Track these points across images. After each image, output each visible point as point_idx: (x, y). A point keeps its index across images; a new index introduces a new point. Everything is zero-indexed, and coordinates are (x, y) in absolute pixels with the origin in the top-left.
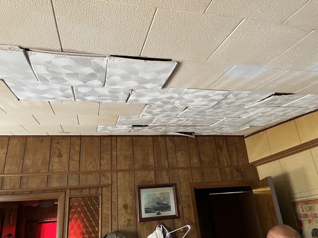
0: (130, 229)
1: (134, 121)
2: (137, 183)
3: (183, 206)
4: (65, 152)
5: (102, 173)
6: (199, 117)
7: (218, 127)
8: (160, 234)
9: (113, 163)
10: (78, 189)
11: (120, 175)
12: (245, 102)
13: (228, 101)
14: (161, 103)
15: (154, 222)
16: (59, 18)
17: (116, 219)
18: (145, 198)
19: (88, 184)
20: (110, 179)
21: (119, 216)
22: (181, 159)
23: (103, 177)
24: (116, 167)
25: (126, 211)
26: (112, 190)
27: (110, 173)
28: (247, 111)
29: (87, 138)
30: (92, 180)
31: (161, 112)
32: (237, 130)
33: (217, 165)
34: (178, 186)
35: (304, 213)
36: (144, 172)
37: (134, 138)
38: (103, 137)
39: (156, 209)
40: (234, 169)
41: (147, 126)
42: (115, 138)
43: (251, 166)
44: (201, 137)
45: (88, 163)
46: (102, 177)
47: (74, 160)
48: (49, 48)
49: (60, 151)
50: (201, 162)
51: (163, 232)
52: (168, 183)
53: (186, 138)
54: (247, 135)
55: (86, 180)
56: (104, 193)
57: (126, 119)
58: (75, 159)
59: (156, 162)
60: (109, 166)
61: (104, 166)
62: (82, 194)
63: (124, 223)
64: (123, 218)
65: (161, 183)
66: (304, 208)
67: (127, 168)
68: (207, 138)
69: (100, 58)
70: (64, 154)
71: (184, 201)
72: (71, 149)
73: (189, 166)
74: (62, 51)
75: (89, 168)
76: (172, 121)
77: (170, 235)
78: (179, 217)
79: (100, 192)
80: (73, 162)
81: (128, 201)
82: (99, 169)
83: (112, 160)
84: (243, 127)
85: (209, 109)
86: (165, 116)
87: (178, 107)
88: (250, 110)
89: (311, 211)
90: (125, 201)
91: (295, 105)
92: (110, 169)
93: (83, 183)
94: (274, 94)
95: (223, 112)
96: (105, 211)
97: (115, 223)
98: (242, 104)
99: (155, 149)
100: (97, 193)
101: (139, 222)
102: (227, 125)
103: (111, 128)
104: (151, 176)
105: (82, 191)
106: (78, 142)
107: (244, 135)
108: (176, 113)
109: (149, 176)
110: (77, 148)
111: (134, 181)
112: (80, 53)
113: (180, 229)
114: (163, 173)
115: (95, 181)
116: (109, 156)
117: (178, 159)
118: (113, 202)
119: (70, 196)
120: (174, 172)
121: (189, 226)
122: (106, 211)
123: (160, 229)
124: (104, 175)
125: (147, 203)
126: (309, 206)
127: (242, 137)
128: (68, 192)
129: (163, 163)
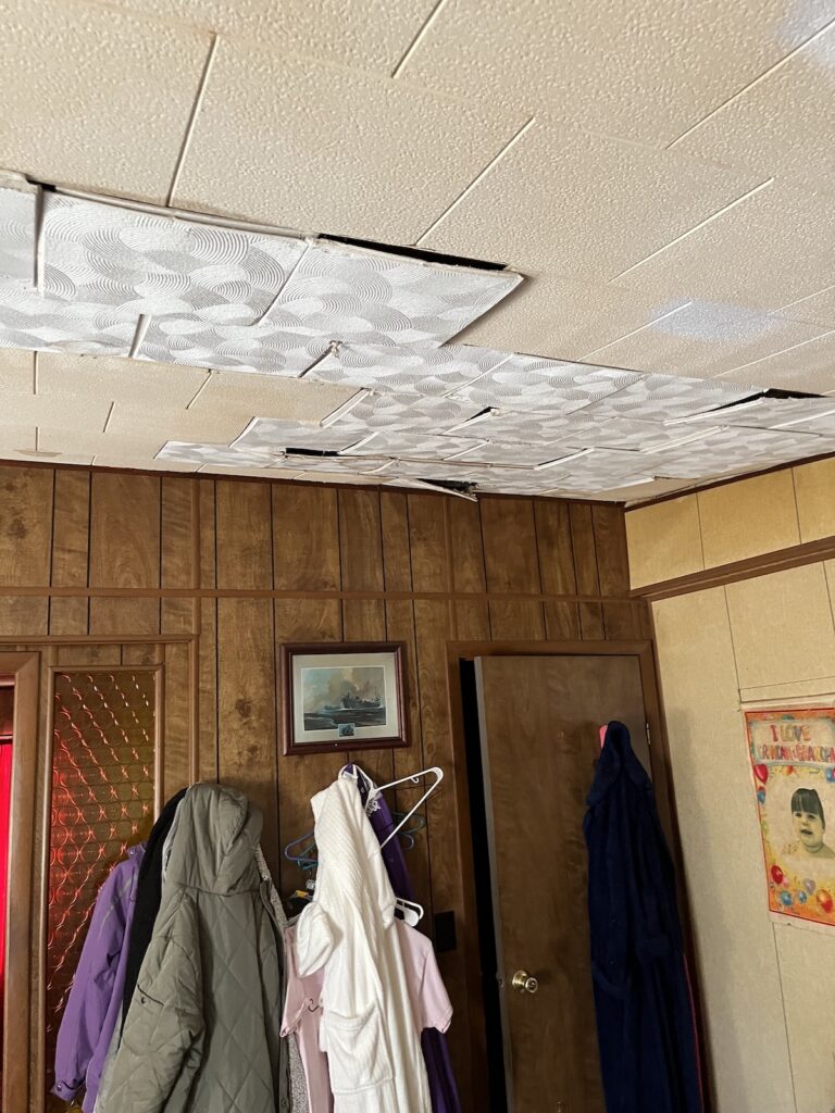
0: (258, 776)
1: (298, 438)
2: (283, 635)
3: (423, 711)
4: (38, 522)
5: (165, 599)
6: (511, 439)
7: (559, 474)
8: (351, 793)
9: (205, 567)
10: (83, 646)
11: (227, 607)
12: (670, 407)
13: (625, 400)
14: (415, 391)
15: (330, 756)
16: (207, 110)
17: (212, 746)
18: (305, 684)
19: (120, 631)
20: (193, 619)
21: (222, 737)
22: (425, 567)
23: (172, 611)
24: (214, 582)
25: (245, 720)
26: (201, 653)
27: (193, 600)
28: (668, 433)
29: (113, 477)
30: (132, 621)
31: (402, 415)
32: (610, 486)
33: (534, 590)
34: (411, 651)
35: (775, 744)
36: (304, 601)
37: (276, 489)
38: (168, 479)
39: (339, 718)
40: (583, 607)
41: (334, 454)
42: (210, 483)
43: (634, 598)
44: (492, 501)
45: (118, 564)
46: (169, 613)
47: (70, 551)
48: (127, 190)
49: (18, 517)
50: (486, 578)
51: (361, 784)
52: (380, 640)
53: (444, 498)
54: (636, 502)
55: (113, 617)
56: (170, 662)
57: (274, 428)
58: (73, 548)
59: (345, 571)
60: (188, 574)
61: (173, 576)
62: (95, 663)
63: (237, 759)
64: (234, 740)
65: (357, 638)
66: (778, 730)
67: (250, 584)
68: (512, 504)
69: (284, 238)
70: (34, 526)
71: (427, 697)
72: (56, 511)
73: (449, 591)
74: (167, 206)
75: (121, 581)
76: (422, 447)
77: (380, 795)
78: (407, 745)
79: (157, 660)
80: (67, 556)
81: (251, 690)
82: (158, 585)
83: (199, 558)
84: (634, 477)
85: (557, 417)
86: (407, 430)
87: (462, 406)
88: (677, 431)
89: (799, 740)
90: (244, 692)
91: (811, 428)
92: (192, 585)
93: (103, 627)
94: (765, 391)
95: (594, 429)
96: (174, 720)
97: (208, 756)
98: (660, 413)
99: (344, 528)
100: (146, 661)
101: (287, 755)
102: (590, 469)
103: (212, 451)
104: (326, 616)
105: (95, 654)
106: (82, 488)
107: (625, 503)
108: (445, 423)
109: (321, 615)
110: (80, 510)
111: (272, 628)
112: (226, 218)
113: (411, 777)
114: (366, 608)
115: (142, 623)
116: (192, 542)
117: (416, 566)
118: (204, 692)
119: (56, 667)
120: (401, 605)
121: (440, 770)
122: (176, 719)
123: (351, 779)
124: (171, 605)
125: (312, 699)
126: (793, 725)
127: (617, 509)
128: (48, 653)
129: (369, 575)
